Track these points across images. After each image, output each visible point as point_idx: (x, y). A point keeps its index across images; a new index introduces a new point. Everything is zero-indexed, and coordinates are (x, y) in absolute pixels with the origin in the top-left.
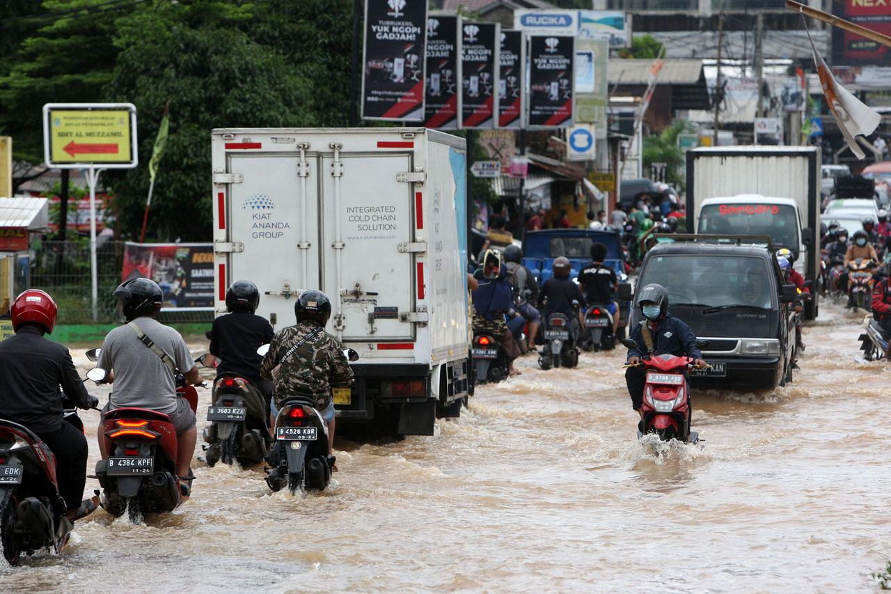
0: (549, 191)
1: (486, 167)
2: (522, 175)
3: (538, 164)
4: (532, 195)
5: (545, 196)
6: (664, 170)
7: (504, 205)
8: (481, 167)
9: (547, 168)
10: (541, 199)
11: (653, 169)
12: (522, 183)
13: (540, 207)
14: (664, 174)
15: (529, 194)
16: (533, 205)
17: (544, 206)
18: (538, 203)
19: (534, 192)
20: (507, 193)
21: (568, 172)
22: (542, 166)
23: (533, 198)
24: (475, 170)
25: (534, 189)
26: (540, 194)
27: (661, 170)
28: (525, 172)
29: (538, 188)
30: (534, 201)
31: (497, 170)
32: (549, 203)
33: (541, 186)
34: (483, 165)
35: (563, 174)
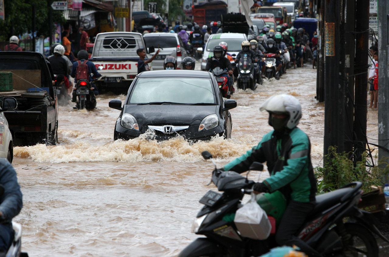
0: (94, 17)
2: (79, 9)
3: (87, 3)
4: (85, 20)
5: (92, 20)
6: (155, 6)
7: (70, 25)
8: (57, 4)
9: (92, 5)
10: (90, 22)
11: (149, 6)
12: (79, 13)
13: (89, 26)
14: (155, 8)
15: (83, 19)
16: (85, 25)
17: (92, 26)
18: (88, 24)
19: (86, 18)
20: (71, 19)
21: (104, 7)
22: (90, 4)
23: (85, 21)
24: (54, 6)
25: (86, 16)
26: (89, 19)
27: (154, 6)
28: (80, 7)
29: (88, 15)
30: (86, 23)
31: (65, 6)
32: (94, 24)
33: (89, 14)
34: (58, 3)
35: (101, 8)
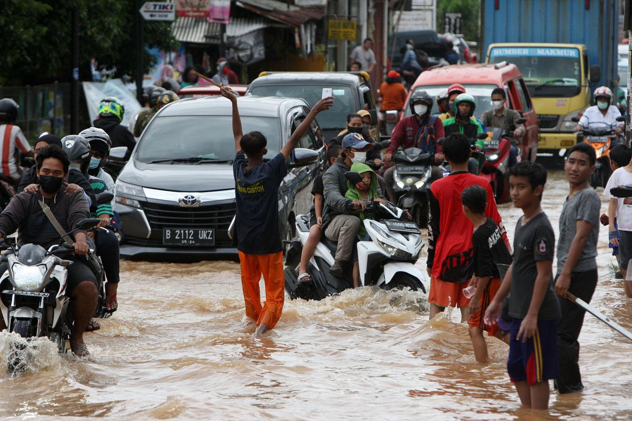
0: (261, 38)
1: (157, 8)
2: (223, 20)
3: (248, 8)
4: (240, 43)
5: (257, 44)
6: (458, 20)
7: (205, 54)
8: (152, 8)
9: (258, 12)
10: (251, 48)
11: (447, 20)
12: (223, 28)
13: (251, 56)
14: (458, 25)
15: (237, 42)
16: (241, 54)
17: (256, 56)
18: (248, 52)
19: (243, 40)
20: (208, 41)
21: (282, 17)
22: (254, 10)
23: (241, 47)
24: (145, 11)
25: (242, 36)
26: (251, 42)
27: (456, 21)
28: (226, 17)
29: (246, 34)
30: (243, 50)
31: (171, 12)
32: (262, 52)
33: (250, 32)
34: (155, 6)
35: (277, 19)
